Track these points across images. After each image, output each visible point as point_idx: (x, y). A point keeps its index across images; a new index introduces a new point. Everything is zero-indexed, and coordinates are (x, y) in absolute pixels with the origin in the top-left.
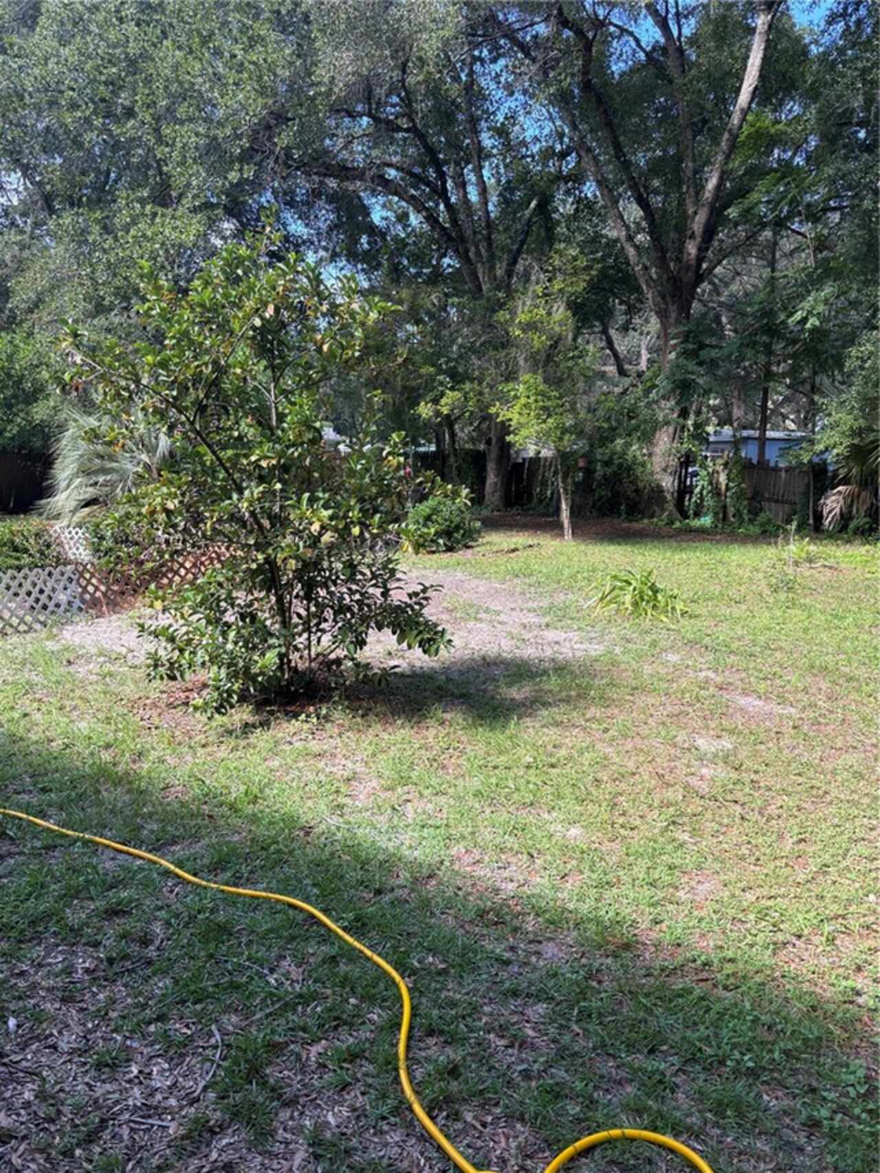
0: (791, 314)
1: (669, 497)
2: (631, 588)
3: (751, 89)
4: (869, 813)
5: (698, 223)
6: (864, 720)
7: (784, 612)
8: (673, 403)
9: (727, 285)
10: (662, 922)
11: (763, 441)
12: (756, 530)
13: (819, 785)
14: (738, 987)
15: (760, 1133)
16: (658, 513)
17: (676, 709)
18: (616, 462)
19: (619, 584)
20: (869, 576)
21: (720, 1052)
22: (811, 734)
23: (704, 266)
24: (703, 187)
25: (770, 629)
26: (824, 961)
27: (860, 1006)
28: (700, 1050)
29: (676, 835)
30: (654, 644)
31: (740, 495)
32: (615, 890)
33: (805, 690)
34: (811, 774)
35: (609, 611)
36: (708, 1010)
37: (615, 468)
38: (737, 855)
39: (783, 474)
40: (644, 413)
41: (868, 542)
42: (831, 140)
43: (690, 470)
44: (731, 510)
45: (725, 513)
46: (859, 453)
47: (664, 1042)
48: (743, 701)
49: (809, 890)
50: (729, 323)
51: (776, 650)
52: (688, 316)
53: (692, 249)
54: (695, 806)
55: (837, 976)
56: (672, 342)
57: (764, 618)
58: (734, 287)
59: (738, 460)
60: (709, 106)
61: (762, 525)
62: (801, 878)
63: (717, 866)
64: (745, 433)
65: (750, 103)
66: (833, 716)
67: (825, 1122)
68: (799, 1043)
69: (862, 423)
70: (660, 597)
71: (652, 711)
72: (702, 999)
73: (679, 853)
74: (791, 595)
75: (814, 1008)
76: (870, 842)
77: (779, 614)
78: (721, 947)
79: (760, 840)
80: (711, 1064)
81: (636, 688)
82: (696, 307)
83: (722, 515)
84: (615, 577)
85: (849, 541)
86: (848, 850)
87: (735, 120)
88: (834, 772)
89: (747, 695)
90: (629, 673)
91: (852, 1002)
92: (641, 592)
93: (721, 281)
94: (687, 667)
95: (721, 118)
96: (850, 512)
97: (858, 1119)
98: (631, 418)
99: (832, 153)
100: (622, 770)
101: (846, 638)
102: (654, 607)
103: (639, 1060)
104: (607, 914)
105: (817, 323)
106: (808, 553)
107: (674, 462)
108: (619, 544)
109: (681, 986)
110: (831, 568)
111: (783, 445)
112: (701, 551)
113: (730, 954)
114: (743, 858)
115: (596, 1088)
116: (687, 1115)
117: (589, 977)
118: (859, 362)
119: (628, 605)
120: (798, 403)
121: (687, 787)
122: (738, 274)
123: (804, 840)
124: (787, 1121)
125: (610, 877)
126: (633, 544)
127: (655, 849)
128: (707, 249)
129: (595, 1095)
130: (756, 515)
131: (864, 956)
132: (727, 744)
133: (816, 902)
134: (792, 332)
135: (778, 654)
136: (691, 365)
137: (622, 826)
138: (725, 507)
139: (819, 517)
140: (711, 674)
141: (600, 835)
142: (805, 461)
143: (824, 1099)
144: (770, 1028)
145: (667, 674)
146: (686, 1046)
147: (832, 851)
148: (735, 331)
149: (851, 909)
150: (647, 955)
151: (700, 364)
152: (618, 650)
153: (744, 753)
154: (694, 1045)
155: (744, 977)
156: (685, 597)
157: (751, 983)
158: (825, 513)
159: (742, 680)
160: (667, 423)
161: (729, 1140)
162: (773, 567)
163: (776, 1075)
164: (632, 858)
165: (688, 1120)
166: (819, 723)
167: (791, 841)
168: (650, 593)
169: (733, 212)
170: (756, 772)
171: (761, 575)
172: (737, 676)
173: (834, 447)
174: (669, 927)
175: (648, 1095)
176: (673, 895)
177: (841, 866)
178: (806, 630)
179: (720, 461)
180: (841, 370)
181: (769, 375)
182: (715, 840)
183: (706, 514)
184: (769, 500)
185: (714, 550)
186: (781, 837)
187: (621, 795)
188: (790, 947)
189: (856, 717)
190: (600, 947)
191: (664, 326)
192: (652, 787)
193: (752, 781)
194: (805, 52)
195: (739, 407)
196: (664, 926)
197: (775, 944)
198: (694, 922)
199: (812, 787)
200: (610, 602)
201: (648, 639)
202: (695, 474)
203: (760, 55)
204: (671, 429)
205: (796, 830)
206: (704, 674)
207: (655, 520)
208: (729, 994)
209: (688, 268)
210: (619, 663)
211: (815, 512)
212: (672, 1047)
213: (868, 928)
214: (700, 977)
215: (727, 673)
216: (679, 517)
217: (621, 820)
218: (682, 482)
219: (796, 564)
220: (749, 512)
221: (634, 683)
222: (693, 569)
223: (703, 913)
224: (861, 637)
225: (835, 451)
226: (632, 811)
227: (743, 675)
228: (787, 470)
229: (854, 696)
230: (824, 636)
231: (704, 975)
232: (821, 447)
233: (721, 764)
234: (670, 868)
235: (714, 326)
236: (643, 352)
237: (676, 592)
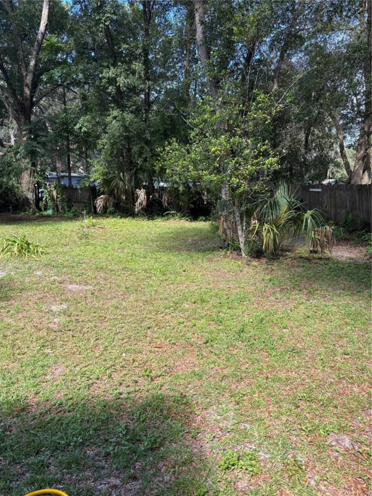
0: (75, 125)
1: (32, 202)
2: (17, 244)
3: (45, 25)
4: (121, 321)
5: (29, 79)
6: (117, 286)
7: (85, 247)
8: (28, 160)
9: (46, 109)
10: (39, 392)
11: (70, 177)
12: (71, 214)
13: (102, 315)
14: (74, 409)
15: (87, 469)
16: (28, 209)
17: (41, 296)
18: (4, 187)
19: (11, 243)
20: (116, 230)
21: (68, 441)
22: (98, 295)
23: (34, 99)
24: (29, 64)
25: (80, 255)
26: (108, 385)
27: (122, 399)
28: (59, 443)
29: (45, 351)
30: (30, 268)
31: (63, 200)
32: (16, 385)
33: (95, 278)
34: (99, 312)
35: (7, 256)
36: (62, 423)
37: (4, 189)
38: (71, 353)
39: (79, 191)
40: (15, 165)
41: (114, 217)
42: (81, 54)
43: (40, 190)
44: (60, 207)
45: (58, 208)
46: (107, 182)
47: (43, 447)
48: (70, 287)
49: (101, 359)
50: (50, 126)
51: (82, 263)
52: (30, 122)
53: (27, 91)
54: (52, 336)
55: (113, 390)
56: (24, 133)
57: (77, 251)
58: (50, 111)
59: (60, 186)
60: (27, 28)
61: (73, 212)
62: (97, 355)
63: (63, 360)
64: (62, 174)
65: (45, 31)
66: (106, 287)
67: (112, 452)
68: (100, 423)
69: (106, 170)
70: (31, 247)
71: (30, 298)
72: (59, 420)
73: (46, 359)
74: (87, 240)
75: (105, 406)
76: (122, 333)
77: (83, 248)
78: (67, 394)
79: (81, 344)
80: (64, 448)
81: (23, 289)
82: (33, 118)
83: (56, 208)
84: (8, 240)
85: (108, 217)
86: (114, 338)
87: (39, 37)
88: (108, 309)
89: (72, 284)
90: (18, 283)
91: (119, 398)
92: (22, 246)
93: (43, 107)
94: (46, 276)
95: (33, 35)
96: (106, 206)
97: (124, 445)
98: (9, 167)
99: (82, 59)
100: (18, 328)
101: (109, 255)
102: (29, 252)
103: (33, 459)
104: (12, 398)
105: (86, 130)
106: (93, 223)
107: (32, 187)
108: (10, 224)
109: (49, 418)
110: (102, 228)
111: (78, 179)
112: (49, 225)
113: (71, 396)
114: (74, 353)
115: (11, 482)
116: (55, 475)
117: (5, 430)
118: (102, 146)
119: (16, 252)
120: (83, 162)
121: (48, 328)
122: (51, 105)
123: (98, 339)
124: (97, 458)
125: (14, 380)
126: (18, 224)
127: (35, 360)
128: (35, 92)
129: (11, 485)
130: (71, 208)
131: (122, 379)
132: (65, 306)
133: (103, 363)
134: (76, 132)
135: (83, 265)
136: (35, 144)
137: (18, 354)
138: (57, 206)
139: (95, 208)
140: (56, 278)
141: (7, 361)
142: (87, 185)
143: (111, 442)
144: (88, 421)
145: (37, 280)
146: (53, 444)
147: (108, 340)
148: (53, 130)
149: (117, 361)
150: (33, 410)
151: (38, 143)
152: (12, 273)
153: (72, 308)
154: (56, 442)
155: (76, 404)
156: (42, 246)
157: (80, 405)
158: (97, 206)
159: (69, 278)
160: (27, 169)
161: (74, 477)
162: (79, 229)
163: (91, 440)
164: (24, 368)
165: (56, 477)
166: (101, 290)
167: (93, 341)
168: (26, 246)
169: (44, 78)
170: (77, 316)
171: (74, 233)
172: (67, 277)
173: (97, 179)
174: (43, 394)
175: (37, 474)
176: (44, 379)
177: (112, 345)
178: (94, 254)
179: (52, 186)
180: (96, 149)
181: (69, 150)
182: (62, 349)
183: (49, 209)
184: (75, 202)
185: (54, 224)
186: (89, 340)
187: (17, 340)
188: (95, 385)
189: (115, 285)
190: (10, 415)
191: (19, 125)
192: (32, 332)
193: (76, 320)
194: (66, 14)
195: (59, 163)
196: (40, 394)
197: (88, 385)
198: (55, 388)
199: (100, 317)
200: (7, 252)
201: (27, 266)
202: (42, 192)
203: (47, 11)
204: (29, 172)
205: (95, 336)
206: (53, 278)
207: (27, 213)
208: (71, 413)
209: (27, 99)
210: (14, 279)
211: (94, 206)
212: (46, 447)
213: (123, 367)
214: (58, 411)
215: (63, 276)
216: (37, 210)
217: (17, 352)
218: (37, 196)
219: (88, 227)
220: (68, 207)
221: (21, 287)
222: (46, 233)
223: (58, 382)
224: (115, 254)
225: (98, 181)
226: (23, 346)
227: (70, 276)
228: (81, 189)
229: (114, 277)
230: (101, 255)
231: (60, 409)
232: (92, 180)
233: (62, 315)
234: (42, 367)
235: (43, 127)
236: (12, 136)
237: (38, 244)
